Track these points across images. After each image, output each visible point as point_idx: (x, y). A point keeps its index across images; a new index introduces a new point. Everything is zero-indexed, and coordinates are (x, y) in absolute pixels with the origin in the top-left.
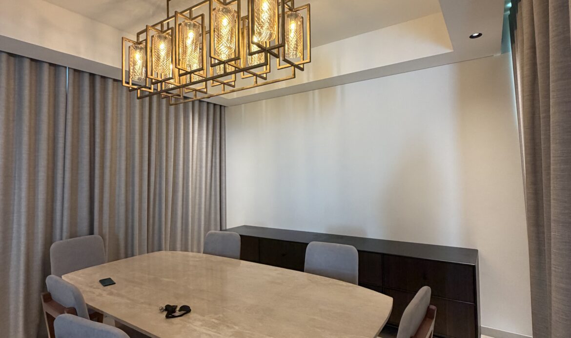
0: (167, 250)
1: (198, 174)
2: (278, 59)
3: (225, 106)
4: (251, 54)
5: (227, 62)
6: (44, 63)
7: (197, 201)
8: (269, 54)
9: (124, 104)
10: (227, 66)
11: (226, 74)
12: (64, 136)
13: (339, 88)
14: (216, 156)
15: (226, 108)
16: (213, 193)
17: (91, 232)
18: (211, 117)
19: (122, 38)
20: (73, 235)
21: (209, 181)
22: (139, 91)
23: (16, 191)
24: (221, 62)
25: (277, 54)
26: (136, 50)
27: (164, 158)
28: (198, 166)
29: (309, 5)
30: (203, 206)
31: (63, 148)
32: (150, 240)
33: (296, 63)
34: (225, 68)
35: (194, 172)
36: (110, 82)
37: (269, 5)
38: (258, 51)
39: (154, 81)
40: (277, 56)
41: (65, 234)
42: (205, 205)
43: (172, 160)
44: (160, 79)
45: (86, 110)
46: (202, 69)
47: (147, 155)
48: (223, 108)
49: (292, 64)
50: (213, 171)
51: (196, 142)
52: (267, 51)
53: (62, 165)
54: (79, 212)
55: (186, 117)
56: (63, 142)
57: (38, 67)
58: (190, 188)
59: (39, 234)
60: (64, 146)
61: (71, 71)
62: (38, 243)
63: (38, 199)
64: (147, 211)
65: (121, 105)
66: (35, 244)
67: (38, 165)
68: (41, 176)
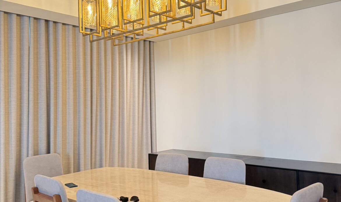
0: (107, 167)
1: (132, 103)
2: (201, 10)
3: (153, 42)
4: (180, 8)
5: (161, 14)
6: (14, 15)
7: (131, 128)
8: (193, 7)
9: (71, 44)
10: (162, 16)
11: (161, 23)
13: (258, 21)
14: (146, 87)
15: (154, 43)
16: (144, 120)
17: (48, 152)
18: (142, 52)
20: (36, 153)
21: (141, 109)
22: (91, 35)
24: (156, 14)
25: (200, 6)
26: (88, 3)
27: (104, 89)
28: (132, 96)
30: (136, 132)
32: (93, 160)
33: (215, 11)
34: (160, 19)
35: (128, 102)
36: (60, 26)
38: (185, 5)
39: (103, 28)
40: (200, 8)
41: (31, 152)
42: (138, 131)
43: (110, 91)
44: (109, 27)
45: (43, 51)
46: (142, 19)
47: (90, 87)
48: (152, 43)
49: (212, 12)
50: (144, 101)
51: (129, 75)
52: (192, 5)
53: (27, 96)
54: (39, 134)
55: (120, 53)
56: (27, 77)
57: (9, 17)
58: (125, 116)
59: (13, 151)
60: (28, 81)
61: (32, 19)
62: (12, 158)
63: (11, 123)
64: (90, 135)
65: (68, 45)
66: (10, 160)
67: (11, 96)
68: (13, 105)
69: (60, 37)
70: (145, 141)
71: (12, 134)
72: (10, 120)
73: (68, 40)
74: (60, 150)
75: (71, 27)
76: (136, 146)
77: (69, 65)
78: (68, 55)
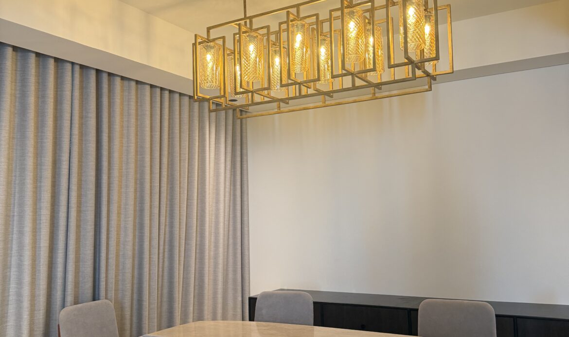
1: (214, 212)
5: (302, 84)
6: (50, 59)
7: (212, 253)
9: (133, 112)
12: (69, 159)
14: (235, 185)
16: (231, 241)
19: (196, 36)
21: (226, 222)
22: (211, 101)
23: (15, 236)
24: (294, 83)
27: (178, 189)
28: (214, 200)
29: (449, 6)
31: (67, 177)
37: (415, 11)
41: (70, 298)
43: (186, 192)
44: (252, 90)
45: (93, 122)
47: (158, 184)
49: (429, 75)
50: (232, 208)
51: (212, 165)
53: (66, 199)
54: (81, 266)
55: (201, 129)
56: (67, 167)
57: (41, 63)
58: (207, 234)
59: (41, 297)
60: (68, 172)
61: (77, 68)
62: (40, 310)
63: (40, 247)
64: (157, 267)
65: (128, 113)
66: (36, 312)
67: (40, 199)
68: (44, 215)
69: (117, 100)
70: (231, 276)
71: (41, 266)
72: (38, 241)
73: (128, 105)
74: (112, 294)
75: (133, 84)
76: (220, 285)
77: (128, 147)
78: (128, 130)
